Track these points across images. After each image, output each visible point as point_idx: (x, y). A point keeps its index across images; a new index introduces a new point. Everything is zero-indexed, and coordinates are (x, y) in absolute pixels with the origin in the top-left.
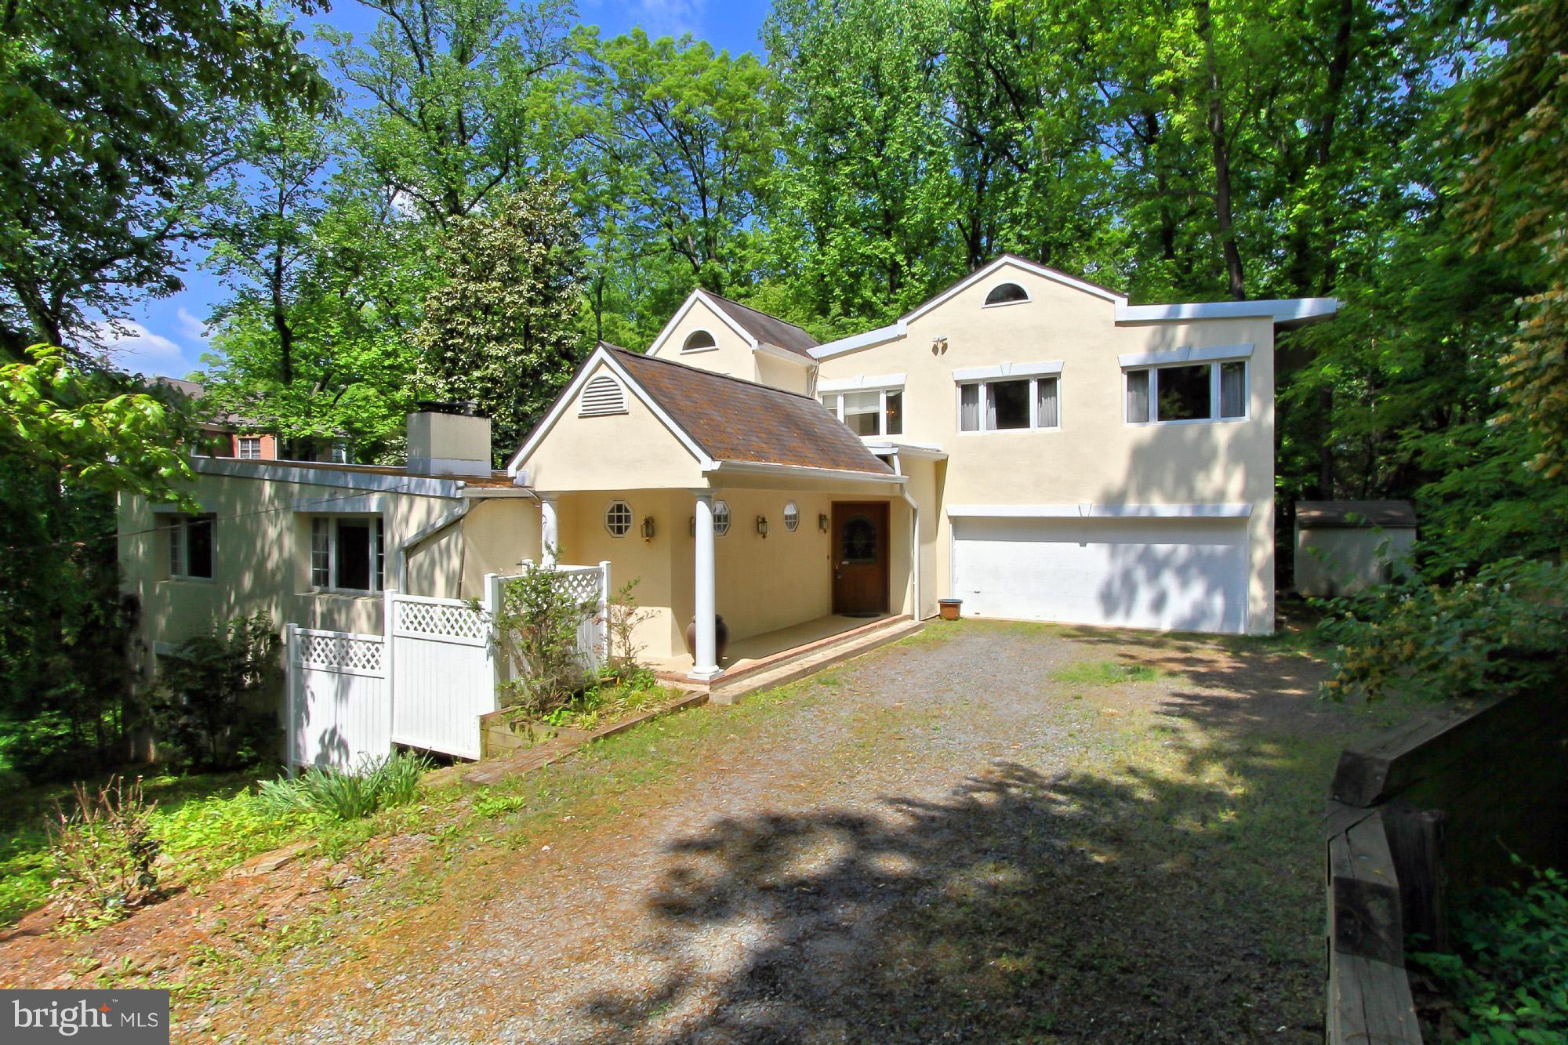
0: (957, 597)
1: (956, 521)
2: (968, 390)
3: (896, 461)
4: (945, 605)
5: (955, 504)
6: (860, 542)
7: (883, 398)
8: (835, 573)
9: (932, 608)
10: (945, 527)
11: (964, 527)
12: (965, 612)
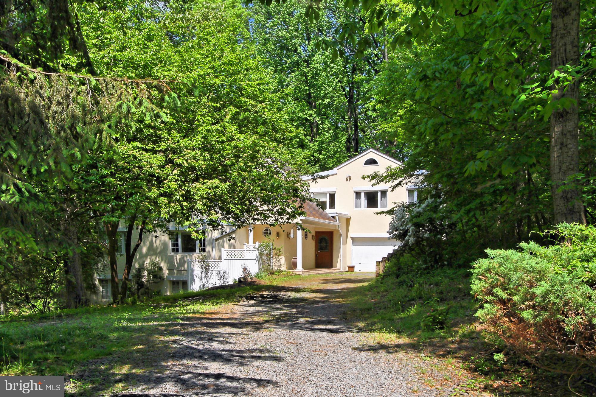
0: (353, 265)
1: (353, 239)
2: (358, 194)
3: (337, 218)
4: (349, 267)
5: (352, 233)
6: (324, 244)
7: (328, 196)
8: (316, 255)
9: (345, 269)
10: (349, 241)
11: (355, 241)
12: (356, 270)
